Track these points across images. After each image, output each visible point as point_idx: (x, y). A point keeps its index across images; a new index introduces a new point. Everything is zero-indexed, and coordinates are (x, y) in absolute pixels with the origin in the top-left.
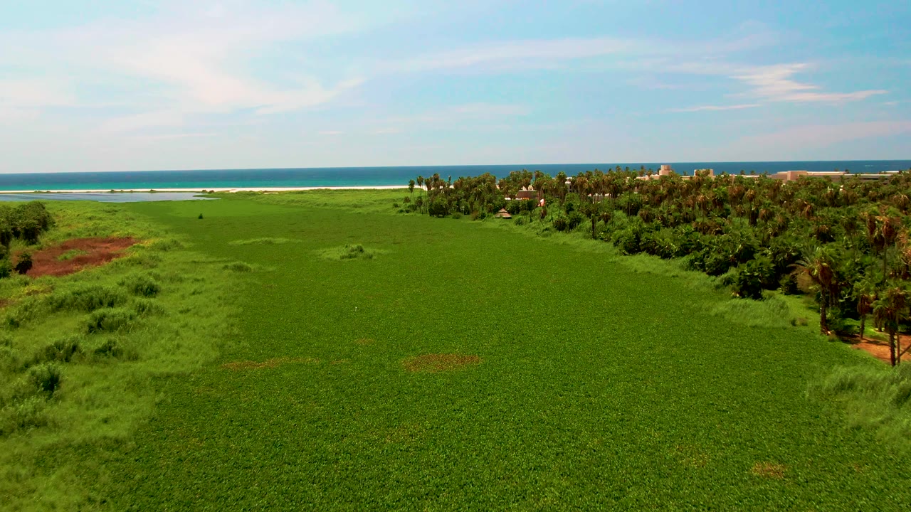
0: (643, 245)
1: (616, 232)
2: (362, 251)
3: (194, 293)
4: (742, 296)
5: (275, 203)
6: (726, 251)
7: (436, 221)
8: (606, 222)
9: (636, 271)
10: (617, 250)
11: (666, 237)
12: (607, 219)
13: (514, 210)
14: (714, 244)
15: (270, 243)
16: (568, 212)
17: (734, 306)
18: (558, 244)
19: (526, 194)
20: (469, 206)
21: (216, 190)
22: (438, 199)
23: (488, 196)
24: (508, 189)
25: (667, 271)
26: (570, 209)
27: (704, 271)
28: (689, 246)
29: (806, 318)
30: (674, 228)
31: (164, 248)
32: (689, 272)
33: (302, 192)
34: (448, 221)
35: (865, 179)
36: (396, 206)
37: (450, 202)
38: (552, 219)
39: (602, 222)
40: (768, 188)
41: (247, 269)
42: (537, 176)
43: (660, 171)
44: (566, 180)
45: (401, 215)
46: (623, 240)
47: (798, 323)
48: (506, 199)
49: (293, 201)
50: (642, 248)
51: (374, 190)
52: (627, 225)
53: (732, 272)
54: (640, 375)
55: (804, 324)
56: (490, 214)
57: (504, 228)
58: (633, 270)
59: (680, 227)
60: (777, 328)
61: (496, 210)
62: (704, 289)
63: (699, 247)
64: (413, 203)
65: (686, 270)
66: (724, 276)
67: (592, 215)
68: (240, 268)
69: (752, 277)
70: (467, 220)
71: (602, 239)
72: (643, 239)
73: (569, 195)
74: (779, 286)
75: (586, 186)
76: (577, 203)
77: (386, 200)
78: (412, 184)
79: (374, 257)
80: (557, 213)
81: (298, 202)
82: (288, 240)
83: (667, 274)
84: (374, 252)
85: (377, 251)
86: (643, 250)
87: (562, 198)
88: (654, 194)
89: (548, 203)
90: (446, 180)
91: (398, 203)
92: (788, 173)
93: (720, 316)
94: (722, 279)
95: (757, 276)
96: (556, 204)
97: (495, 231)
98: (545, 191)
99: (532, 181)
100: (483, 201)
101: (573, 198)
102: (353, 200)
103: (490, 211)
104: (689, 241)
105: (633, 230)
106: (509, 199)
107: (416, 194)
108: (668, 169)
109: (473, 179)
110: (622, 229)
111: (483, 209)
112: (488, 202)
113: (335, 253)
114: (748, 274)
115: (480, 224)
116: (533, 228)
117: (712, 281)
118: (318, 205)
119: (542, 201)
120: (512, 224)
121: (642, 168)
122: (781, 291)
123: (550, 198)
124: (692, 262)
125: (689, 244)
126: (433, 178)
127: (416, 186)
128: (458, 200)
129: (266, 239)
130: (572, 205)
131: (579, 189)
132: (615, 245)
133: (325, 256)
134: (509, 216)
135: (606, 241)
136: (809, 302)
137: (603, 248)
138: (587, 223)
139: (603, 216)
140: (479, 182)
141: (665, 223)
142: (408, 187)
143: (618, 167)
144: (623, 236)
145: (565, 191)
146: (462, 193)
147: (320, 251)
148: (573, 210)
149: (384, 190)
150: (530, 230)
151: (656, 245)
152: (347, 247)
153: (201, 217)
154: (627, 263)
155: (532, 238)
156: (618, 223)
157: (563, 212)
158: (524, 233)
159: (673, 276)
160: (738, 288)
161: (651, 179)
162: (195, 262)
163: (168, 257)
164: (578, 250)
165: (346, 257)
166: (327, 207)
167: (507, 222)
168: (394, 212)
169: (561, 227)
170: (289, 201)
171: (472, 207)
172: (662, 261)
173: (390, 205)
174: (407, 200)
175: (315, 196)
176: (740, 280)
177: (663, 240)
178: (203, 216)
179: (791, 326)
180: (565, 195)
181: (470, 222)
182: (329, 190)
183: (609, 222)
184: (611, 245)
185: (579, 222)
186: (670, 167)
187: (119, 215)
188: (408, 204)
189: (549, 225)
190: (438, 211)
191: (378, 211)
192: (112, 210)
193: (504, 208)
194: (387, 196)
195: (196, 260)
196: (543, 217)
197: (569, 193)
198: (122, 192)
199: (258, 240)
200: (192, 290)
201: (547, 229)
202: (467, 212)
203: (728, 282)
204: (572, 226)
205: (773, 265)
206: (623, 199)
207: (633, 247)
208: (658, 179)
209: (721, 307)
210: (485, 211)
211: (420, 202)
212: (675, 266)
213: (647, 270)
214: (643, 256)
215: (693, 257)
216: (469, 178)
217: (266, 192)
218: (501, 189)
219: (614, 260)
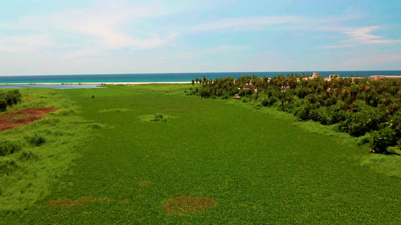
0: (310, 116)
1: (295, 108)
2: (162, 117)
4: (377, 152)
6: (361, 122)
7: (204, 100)
8: (289, 102)
9: (308, 132)
10: (296, 118)
11: (323, 111)
12: (290, 101)
13: (242, 95)
14: (353, 118)
15: (119, 111)
16: (269, 97)
18: (264, 114)
19: (248, 87)
21: (107, 83)
22: (205, 89)
23: (229, 88)
24: (239, 84)
25: (326, 132)
26: (270, 95)
27: (347, 132)
28: (337, 118)
30: (327, 107)
32: (339, 133)
33: (144, 85)
34: (209, 100)
36: (186, 92)
37: (211, 91)
38: (261, 100)
39: (287, 102)
40: (373, 85)
41: (99, 128)
42: (254, 78)
43: (313, 76)
44: (268, 80)
45: (188, 96)
46: (300, 113)
48: (238, 89)
50: (310, 117)
51: (178, 84)
52: (303, 104)
53: (368, 135)
56: (230, 97)
57: (237, 104)
58: (306, 131)
59: (331, 106)
61: (233, 94)
62: (351, 146)
63: (344, 119)
64: (194, 90)
65: (337, 132)
66: (363, 137)
67: (282, 98)
68: (96, 127)
69: (383, 140)
70: (219, 99)
71: (287, 111)
72: (311, 113)
73: (269, 87)
74: (397, 144)
75: (278, 83)
76: (273, 91)
77: (182, 89)
78: (193, 82)
79: (168, 121)
80: (264, 97)
81: (141, 89)
82: (129, 110)
83: (327, 134)
84: (168, 118)
85: (170, 117)
86: (310, 119)
87: (266, 89)
89: (259, 91)
90: (209, 80)
91: (187, 91)
92: (375, 77)
94: (362, 140)
95: (385, 140)
96: (263, 92)
97: (233, 105)
98: (257, 86)
99: (251, 80)
100: (227, 89)
101: (271, 88)
102: (166, 89)
103: (230, 95)
104: (337, 115)
105: (305, 108)
106: (240, 89)
107: (195, 86)
108: (317, 75)
109: (224, 78)
110: (298, 106)
111: (227, 94)
112: (230, 91)
114: (380, 138)
115: (225, 102)
116: (251, 104)
117: (355, 140)
118: (150, 91)
119: (256, 90)
120: (240, 102)
121: (303, 74)
122: (398, 147)
123: (260, 88)
124: (340, 127)
125: (337, 116)
126: (203, 78)
127: (195, 82)
128: (215, 89)
129: (118, 109)
130: (271, 93)
131: (274, 84)
132: (295, 115)
133: (143, 120)
134: (239, 97)
135: (289, 112)
137: (288, 117)
138: (279, 103)
139: (288, 99)
140: (226, 81)
141: (322, 104)
142: (191, 82)
144: (299, 111)
145: (267, 85)
146: (217, 86)
148: (272, 96)
150: (249, 105)
151: (318, 116)
152: (155, 114)
153: (93, 97)
154: (303, 126)
155: (251, 110)
156: (295, 103)
157: (267, 96)
158: (247, 107)
159: (330, 136)
160: (373, 147)
161: (309, 79)
163: (64, 119)
164: (275, 118)
165: (153, 121)
167: (238, 101)
168: (184, 95)
169: (266, 104)
171: (221, 93)
172: (322, 126)
173: (183, 92)
174: (191, 89)
175: (150, 87)
176: (375, 142)
177: (322, 113)
178: (95, 96)
180: (267, 87)
181: (220, 100)
182: (157, 84)
183: (291, 102)
184: (292, 115)
185: (275, 102)
186: (318, 73)
188: (192, 91)
189: (259, 103)
190: (205, 95)
191: (177, 95)
193: (237, 93)
194: (182, 87)
196: (256, 99)
197: (269, 86)
198: (67, 84)
199: (113, 110)
201: (259, 105)
202: (219, 95)
203: (366, 141)
204: (271, 104)
205: (395, 133)
206: (298, 90)
207: (305, 117)
208: (312, 79)
209: (366, 160)
210: (228, 95)
211: (197, 90)
212: (329, 130)
213: (314, 131)
214: (311, 122)
215: (341, 124)
216: (221, 79)
217: (129, 84)
218: (236, 84)
219: (295, 124)
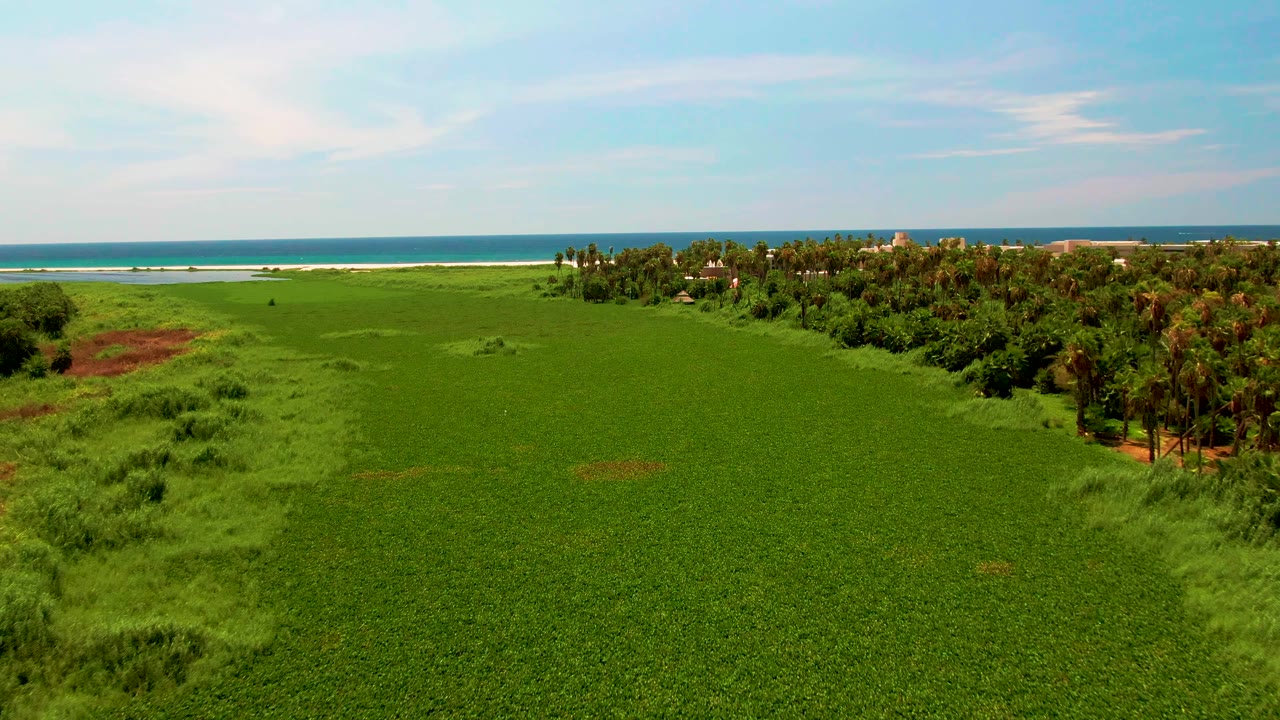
0: (867, 336)
1: (832, 320)
2: (502, 344)
3: (293, 397)
4: (988, 395)
5: (369, 284)
7: (594, 307)
8: (820, 307)
9: (857, 367)
10: (833, 342)
11: (896, 325)
12: (821, 303)
13: (699, 293)
14: (956, 333)
15: (376, 335)
16: (770, 295)
17: (976, 407)
18: (757, 335)
19: (714, 272)
20: (637, 288)
21: (282, 267)
22: (596, 279)
23: (662, 274)
24: (689, 264)
25: (897, 367)
26: (772, 290)
27: (944, 367)
28: (925, 336)
29: (1063, 419)
30: (906, 313)
31: (237, 343)
32: (924, 368)
33: (404, 270)
34: (610, 308)
35: (1167, 251)
36: (537, 288)
37: (612, 283)
38: (749, 304)
40: (1033, 262)
41: (355, 368)
42: (729, 247)
43: (894, 241)
44: (767, 253)
45: (546, 299)
46: (842, 329)
47: (1052, 424)
48: (687, 278)
49: (394, 282)
50: (866, 339)
51: (504, 267)
52: (846, 310)
53: (976, 365)
54: (857, 481)
55: (1059, 426)
56: (666, 298)
57: (687, 316)
58: (853, 367)
59: (915, 312)
60: (1025, 431)
61: (673, 293)
62: (941, 388)
64: (560, 284)
65: (921, 365)
66: (966, 370)
67: (802, 297)
68: (345, 366)
69: (1000, 370)
70: (635, 306)
71: (815, 328)
72: (867, 327)
73: (771, 273)
74: (1035, 383)
75: (794, 259)
76: (782, 282)
77: (522, 280)
78: (559, 259)
79: (518, 353)
80: (756, 296)
81: (402, 282)
82: (400, 332)
83: (897, 371)
84: (518, 346)
85: (521, 345)
86: (868, 342)
87: (762, 276)
88: (882, 269)
89: (744, 283)
90: (604, 254)
91: (541, 284)
92: (1066, 243)
93: (958, 417)
94: (964, 375)
95: (1006, 370)
96: (755, 284)
97: (675, 319)
98: (739, 267)
99: (721, 254)
100: (656, 280)
101: (776, 276)
102: (477, 279)
103: (666, 294)
104: (925, 329)
105: (855, 316)
106: (691, 278)
107: (565, 273)
108: (905, 238)
109: (642, 250)
110: (841, 315)
111: (655, 291)
112: (663, 282)
113: (466, 348)
114: (995, 367)
115: (653, 311)
116: (724, 315)
117: (951, 377)
118: (430, 287)
119: (735, 280)
120: (695, 311)
121: (870, 236)
122: (1036, 389)
123: (746, 276)
124: (928, 356)
125: (926, 333)
126: (586, 249)
127: (565, 262)
128: (622, 280)
129: (371, 330)
130: (776, 286)
131: (784, 265)
132: (832, 335)
133: (452, 352)
134: (690, 300)
135: (820, 331)
136: (1069, 402)
137: (817, 340)
138: (796, 309)
139: (816, 299)
140: (649, 256)
141: (895, 306)
142: (553, 262)
143: (837, 235)
144: (841, 325)
145: (767, 267)
146: (627, 270)
147: (446, 346)
148: (777, 291)
149: (519, 267)
150: (719, 318)
151: (884, 334)
152: (480, 340)
153: (272, 303)
154: (847, 358)
155: (723, 328)
156: (836, 308)
157: (764, 297)
158: (712, 321)
159: (904, 373)
160: (982, 385)
161: (882, 251)
162: (281, 360)
163: (244, 353)
164: (783, 343)
165: (482, 352)
166: (441, 290)
167: (689, 308)
168: (535, 296)
169: (761, 313)
170: (388, 283)
171: (641, 289)
172: (891, 355)
173: (531, 286)
174: (552, 280)
175: (424, 275)
176: (985, 376)
177: (893, 328)
178: (276, 302)
179: (1042, 428)
180: (766, 272)
181: (639, 308)
182: (443, 267)
183: (824, 306)
184: (826, 336)
185: (785, 308)
186: (906, 234)
187: (159, 301)
188: (554, 285)
189: (746, 312)
190: (596, 294)
191: (513, 295)
192: (147, 294)
193: (684, 289)
194: (523, 275)
195: (283, 357)
196: (737, 301)
197: (772, 270)
198: (148, 270)
199: (359, 332)
200: (291, 393)
201: (743, 317)
202: (635, 296)
203: (970, 378)
204: (775, 313)
205: (1026, 357)
206: (843, 277)
207: (855, 339)
208: (890, 251)
209: (961, 407)
210: (659, 294)
211: (570, 283)
212: (907, 360)
213: (871, 366)
214: (868, 350)
215: (930, 349)
216: (637, 250)
217: (353, 269)
218: (680, 265)
219: (830, 354)
